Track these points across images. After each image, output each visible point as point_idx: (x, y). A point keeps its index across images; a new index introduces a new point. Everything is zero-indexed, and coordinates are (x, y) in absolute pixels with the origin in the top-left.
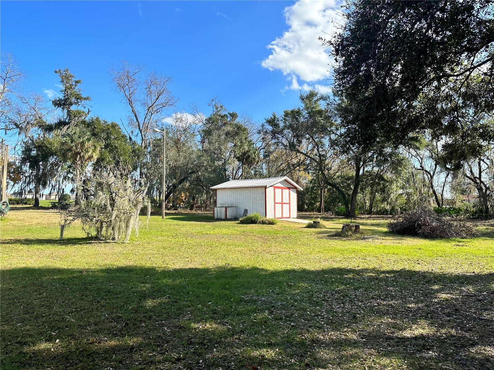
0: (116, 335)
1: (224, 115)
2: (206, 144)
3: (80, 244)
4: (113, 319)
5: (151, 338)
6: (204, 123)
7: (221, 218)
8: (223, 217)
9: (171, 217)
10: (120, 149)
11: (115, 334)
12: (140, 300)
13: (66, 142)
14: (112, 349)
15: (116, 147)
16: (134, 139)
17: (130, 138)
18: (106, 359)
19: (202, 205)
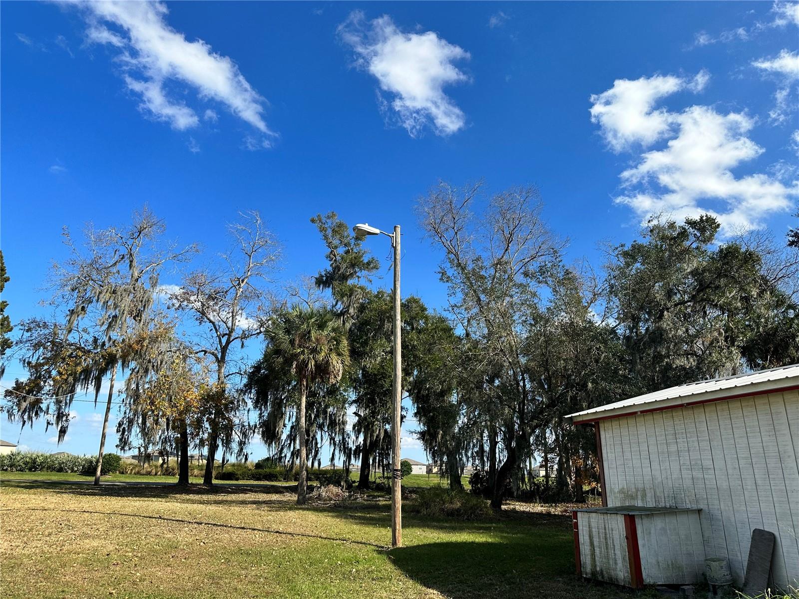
7: (613, 574)
17: (468, 335)
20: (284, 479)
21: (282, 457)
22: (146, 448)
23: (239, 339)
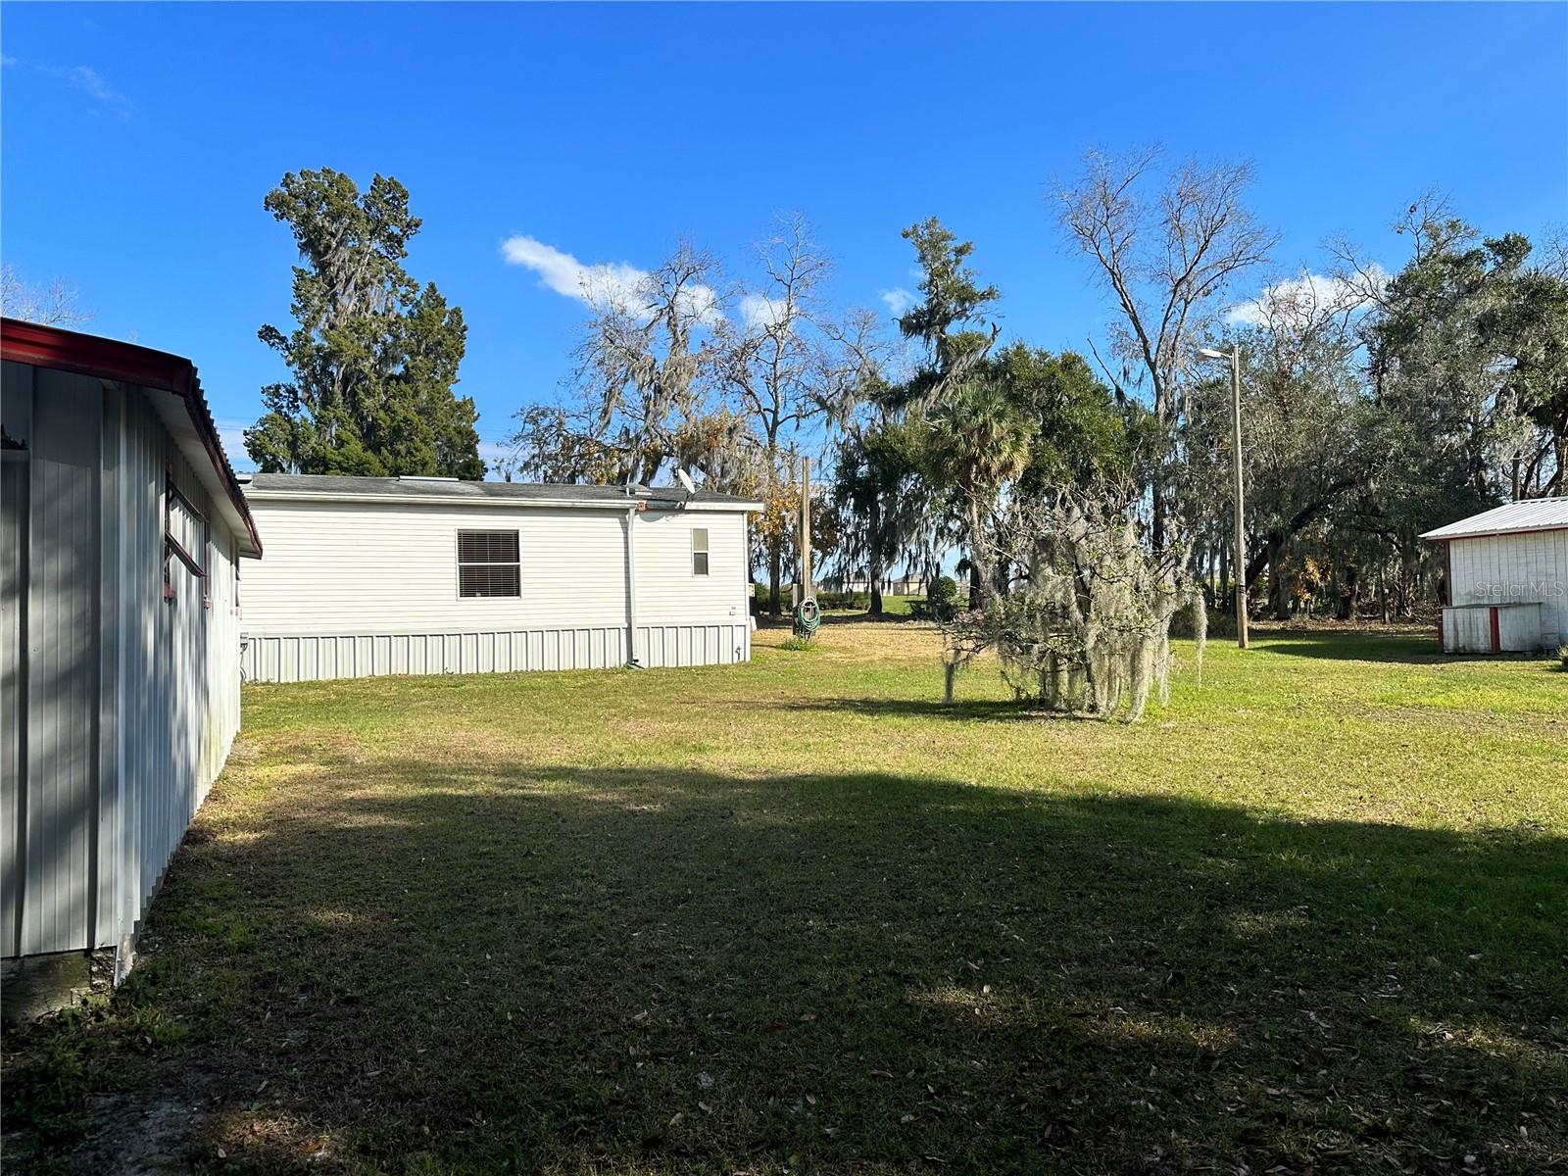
0: (1149, 1005)
1: (1468, 255)
2: (1394, 376)
3: (1001, 719)
4: (1131, 953)
5: (1267, 1036)
6: (1384, 300)
7: (1475, 647)
8: (1483, 643)
9: (1270, 643)
10: (1089, 433)
11: (1146, 1002)
12: (1211, 907)
13: (940, 431)
14: (1144, 1044)
15: (1078, 429)
16: (1130, 394)
17: (1120, 394)
18: (1129, 1071)
19: (1384, 600)
23: (794, 419)
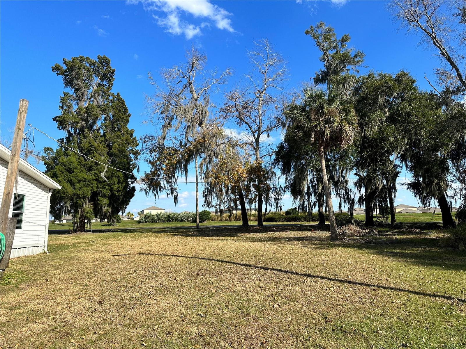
20: (305, 220)
21: (304, 207)
22: (220, 206)
23: (266, 132)
